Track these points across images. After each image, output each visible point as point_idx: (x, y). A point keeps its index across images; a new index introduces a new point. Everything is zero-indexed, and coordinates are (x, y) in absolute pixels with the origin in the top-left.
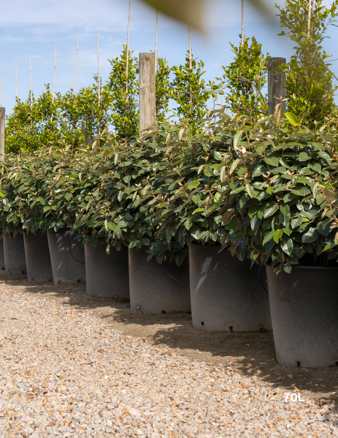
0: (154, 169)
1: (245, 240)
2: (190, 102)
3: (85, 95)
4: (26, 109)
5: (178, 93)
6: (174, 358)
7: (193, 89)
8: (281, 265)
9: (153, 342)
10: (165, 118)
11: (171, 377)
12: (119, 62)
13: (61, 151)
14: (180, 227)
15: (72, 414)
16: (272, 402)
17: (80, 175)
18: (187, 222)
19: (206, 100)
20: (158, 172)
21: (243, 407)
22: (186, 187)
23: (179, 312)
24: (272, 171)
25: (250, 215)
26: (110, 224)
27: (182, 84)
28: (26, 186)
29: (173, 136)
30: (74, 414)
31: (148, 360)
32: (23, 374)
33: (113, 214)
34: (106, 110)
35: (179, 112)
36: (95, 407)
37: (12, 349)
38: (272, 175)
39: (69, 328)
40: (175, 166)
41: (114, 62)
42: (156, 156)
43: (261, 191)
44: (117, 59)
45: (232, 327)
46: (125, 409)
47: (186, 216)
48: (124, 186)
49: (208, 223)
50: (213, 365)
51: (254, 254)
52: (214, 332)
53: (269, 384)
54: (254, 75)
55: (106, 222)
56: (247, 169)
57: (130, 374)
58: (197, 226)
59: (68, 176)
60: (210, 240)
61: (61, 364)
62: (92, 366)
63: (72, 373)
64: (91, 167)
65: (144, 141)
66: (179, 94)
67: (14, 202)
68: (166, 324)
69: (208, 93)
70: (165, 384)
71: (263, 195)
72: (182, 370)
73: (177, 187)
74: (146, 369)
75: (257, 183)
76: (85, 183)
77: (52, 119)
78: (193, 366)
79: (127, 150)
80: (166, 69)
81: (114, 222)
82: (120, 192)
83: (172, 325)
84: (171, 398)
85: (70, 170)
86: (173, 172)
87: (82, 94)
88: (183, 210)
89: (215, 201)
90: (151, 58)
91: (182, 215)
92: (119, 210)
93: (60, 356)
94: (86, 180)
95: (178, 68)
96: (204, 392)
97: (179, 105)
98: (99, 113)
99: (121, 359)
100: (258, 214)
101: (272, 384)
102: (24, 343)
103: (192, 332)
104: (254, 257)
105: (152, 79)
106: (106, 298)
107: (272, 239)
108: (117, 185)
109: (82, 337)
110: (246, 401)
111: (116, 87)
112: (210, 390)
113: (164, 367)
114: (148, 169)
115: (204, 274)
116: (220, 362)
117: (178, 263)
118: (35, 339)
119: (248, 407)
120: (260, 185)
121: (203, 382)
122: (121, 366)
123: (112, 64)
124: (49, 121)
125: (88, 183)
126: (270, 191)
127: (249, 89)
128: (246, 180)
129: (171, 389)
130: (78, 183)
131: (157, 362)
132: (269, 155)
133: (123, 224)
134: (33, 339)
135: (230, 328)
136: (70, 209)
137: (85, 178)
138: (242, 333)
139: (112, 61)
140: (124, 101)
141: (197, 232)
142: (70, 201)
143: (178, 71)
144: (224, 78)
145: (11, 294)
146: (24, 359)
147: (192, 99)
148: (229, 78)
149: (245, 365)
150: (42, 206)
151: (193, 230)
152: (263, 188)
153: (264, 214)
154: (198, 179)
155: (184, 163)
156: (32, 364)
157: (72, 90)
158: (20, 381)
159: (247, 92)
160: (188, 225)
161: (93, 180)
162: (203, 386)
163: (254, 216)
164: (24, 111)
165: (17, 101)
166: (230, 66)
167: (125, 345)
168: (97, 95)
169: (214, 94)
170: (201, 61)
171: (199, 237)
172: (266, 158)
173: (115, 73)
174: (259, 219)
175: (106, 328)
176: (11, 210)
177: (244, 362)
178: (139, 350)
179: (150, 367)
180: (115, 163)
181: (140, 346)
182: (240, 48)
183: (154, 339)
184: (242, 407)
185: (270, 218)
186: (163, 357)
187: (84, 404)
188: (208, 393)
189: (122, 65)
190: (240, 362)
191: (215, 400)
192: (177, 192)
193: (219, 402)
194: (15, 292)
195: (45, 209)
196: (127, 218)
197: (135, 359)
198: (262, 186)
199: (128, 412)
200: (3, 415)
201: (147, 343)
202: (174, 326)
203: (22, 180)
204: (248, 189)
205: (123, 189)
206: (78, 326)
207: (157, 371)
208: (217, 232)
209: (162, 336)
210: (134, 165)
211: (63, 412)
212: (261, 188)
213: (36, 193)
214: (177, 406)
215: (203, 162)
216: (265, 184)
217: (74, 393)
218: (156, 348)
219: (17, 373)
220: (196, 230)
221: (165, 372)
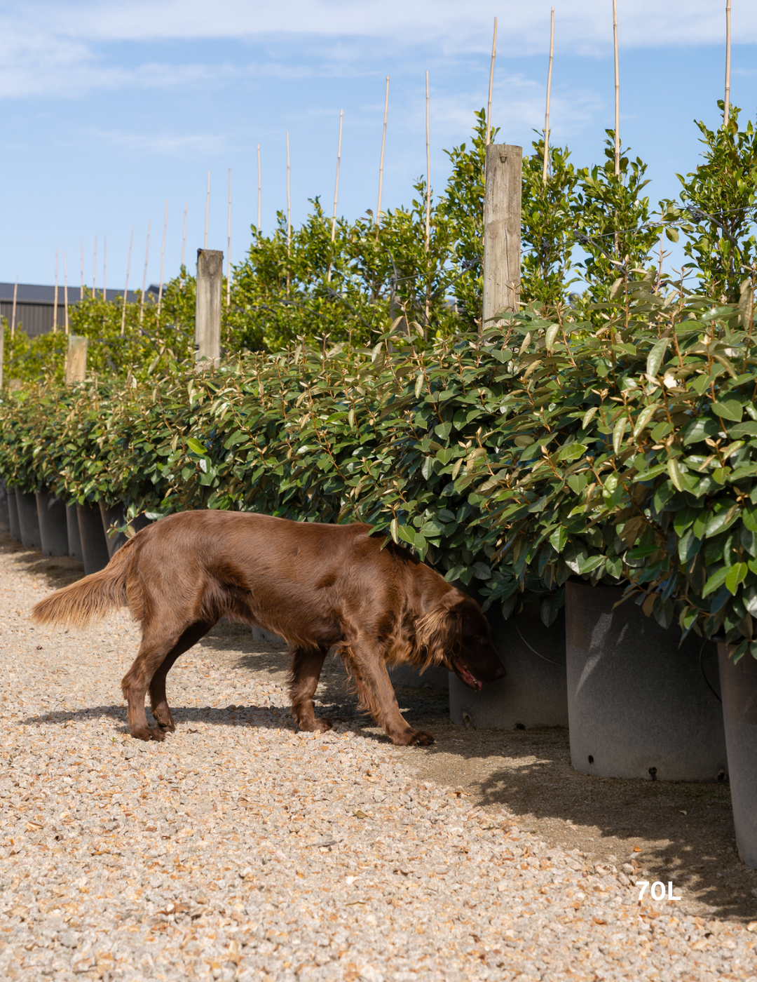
0: (504, 410)
1: (671, 583)
2: (615, 248)
3: (395, 227)
4: (275, 251)
5: (588, 229)
6: (514, 840)
7: (621, 221)
8: (745, 642)
9: (480, 799)
10: (564, 282)
11: (493, 886)
12: (469, 154)
13: (322, 357)
14: (540, 545)
15: (238, 970)
16: (695, 955)
17: (351, 416)
18: (557, 534)
19: (650, 246)
20: (510, 415)
21: (628, 963)
22: (557, 457)
23: (555, 728)
24: (729, 431)
25: (679, 530)
26: (403, 528)
27: (596, 208)
28: (244, 433)
29: (537, 341)
30: (241, 971)
31: (456, 841)
32: (169, 868)
33: (410, 506)
34: (443, 261)
35: (590, 272)
36: (291, 957)
37: (168, 805)
38: (728, 442)
39: (306, 758)
40: (538, 409)
41: (458, 156)
42: (509, 379)
43: (701, 476)
44: (463, 147)
45: (654, 769)
46: (352, 964)
47: (557, 521)
48: (437, 445)
49: (604, 538)
50: (596, 859)
51: (688, 615)
52: (615, 780)
53: (708, 907)
54: (749, 194)
55: (394, 523)
56: (672, 425)
57: (405, 874)
58: (578, 544)
59: (325, 417)
60: (607, 576)
61: (263, 844)
62: (330, 850)
63: (278, 868)
64: (378, 398)
65: (487, 344)
66: (591, 232)
67: (224, 465)
68: (515, 755)
69: (654, 229)
70: (473, 903)
71: (708, 485)
72: (524, 868)
73: (539, 456)
74: (445, 863)
75: (694, 459)
76: (362, 433)
77: (330, 274)
78: (549, 859)
79: (446, 365)
80: (567, 173)
81: (412, 525)
82: (428, 458)
83: (529, 760)
84: (475, 936)
85: (333, 404)
86: (532, 421)
87: (389, 224)
88: (550, 507)
89: (605, 493)
90: (512, 156)
91: (547, 518)
92: (425, 497)
93: (269, 826)
94: (364, 426)
95: (590, 172)
96: (553, 925)
97: (590, 256)
98: (426, 266)
99: (398, 835)
100: (695, 527)
101: (714, 909)
102: (198, 791)
103: (567, 779)
104: (687, 622)
105: (515, 203)
106: (405, 687)
107: (724, 584)
108: (420, 444)
109: (327, 780)
110: (639, 949)
111: (461, 210)
112: (567, 920)
113: (486, 859)
114: (490, 409)
115: (596, 651)
116: (612, 851)
117: (546, 619)
118: (225, 782)
119: (638, 964)
120: (701, 463)
121: (561, 900)
122: (393, 852)
123: (452, 160)
124: (323, 279)
125: (369, 433)
126: (722, 476)
127: (738, 226)
128: (671, 451)
129: (483, 913)
130: (346, 433)
131: (474, 847)
132: (725, 396)
133: (433, 529)
134: (219, 781)
135: (650, 771)
136: (330, 489)
137: (364, 422)
138: (677, 783)
139: (452, 151)
140: (478, 243)
141: (580, 556)
142: (330, 471)
143: (590, 179)
144: (683, 200)
145: (206, 669)
146: (184, 830)
147: (619, 244)
148: (693, 200)
149: (668, 861)
150: (278, 479)
151: (569, 551)
152: (708, 468)
153: (706, 528)
154: (583, 439)
155: (558, 401)
156: (200, 843)
157: (369, 212)
158: (156, 883)
159: (733, 231)
160: (557, 541)
161: (379, 428)
162: (557, 908)
163: (686, 532)
164: (273, 256)
165: (254, 235)
166: (697, 173)
167: (415, 803)
168: (422, 227)
169: (672, 232)
170: (638, 159)
171: (582, 569)
172: (716, 402)
173: (460, 180)
174: (696, 539)
175: (383, 760)
176: (217, 483)
177: (666, 854)
178: (442, 817)
179: (453, 860)
180: (417, 393)
181: (448, 807)
182: (719, 132)
183: (483, 792)
184: (626, 963)
185: (720, 538)
186: (489, 834)
187: (271, 947)
188: (560, 927)
189: (476, 162)
190: (658, 854)
191: (570, 946)
192: (536, 466)
193: (578, 949)
194: (216, 666)
195: (284, 484)
196: (442, 516)
197: (430, 838)
198: (704, 465)
199: (356, 973)
200: (86, 968)
201: (465, 799)
202: (531, 763)
203: (237, 420)
204: (674, 470)
205: (433, 453)
206: (327, 753)
207: (467, 867)
208: (624, 559)
209: (501, 785)
210: (459, 399)
211: (218, 965)
212: (701, 469)
213: (265, 449)
214: (482, 957)
215: (595, 401)
216: (710, 461)
217: (257, 920)
218: (482, 814)
219: (157, 864)
220: (578, 553)
221: (484, 871)
